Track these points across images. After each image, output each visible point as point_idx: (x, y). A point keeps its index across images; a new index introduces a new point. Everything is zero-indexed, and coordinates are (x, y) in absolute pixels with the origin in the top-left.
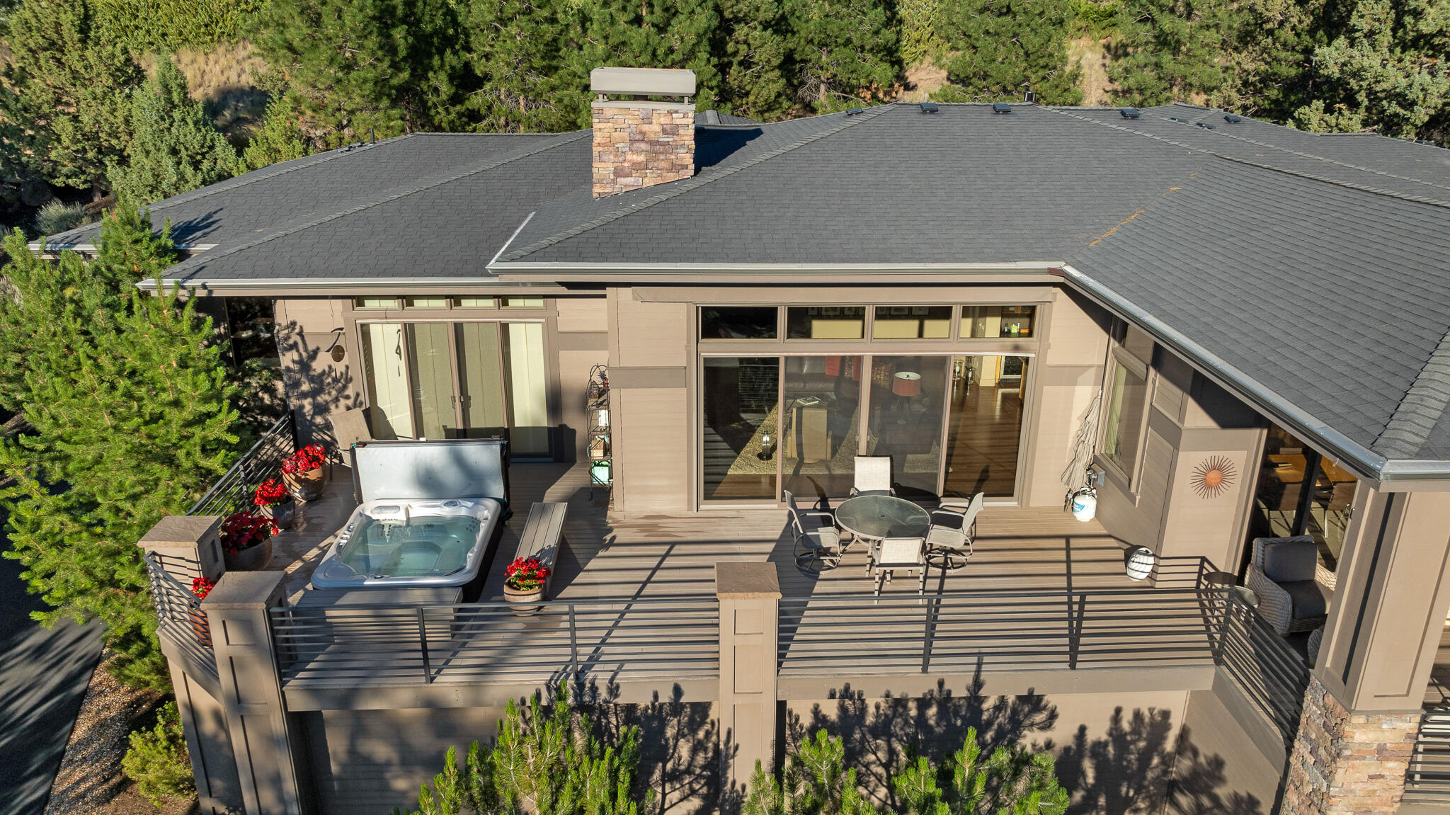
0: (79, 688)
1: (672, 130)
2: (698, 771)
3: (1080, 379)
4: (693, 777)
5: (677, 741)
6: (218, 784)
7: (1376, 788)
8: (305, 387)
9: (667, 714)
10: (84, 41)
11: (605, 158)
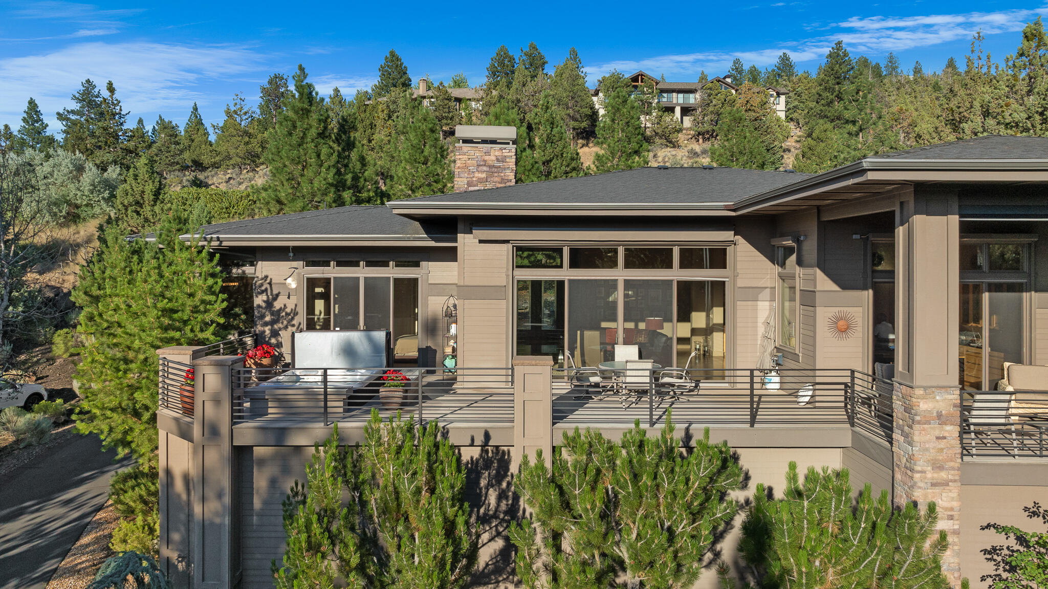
0: (88, 520)
1: (503, 160)
2: (502, 516)
3: (760, 296)
4: (498, 521)
5: (488, 490)
6: (176, 537)
7: (942, 447)
8: (268, 318)
9: (481, 469)
10: (155, 200)
11: (462, 175)
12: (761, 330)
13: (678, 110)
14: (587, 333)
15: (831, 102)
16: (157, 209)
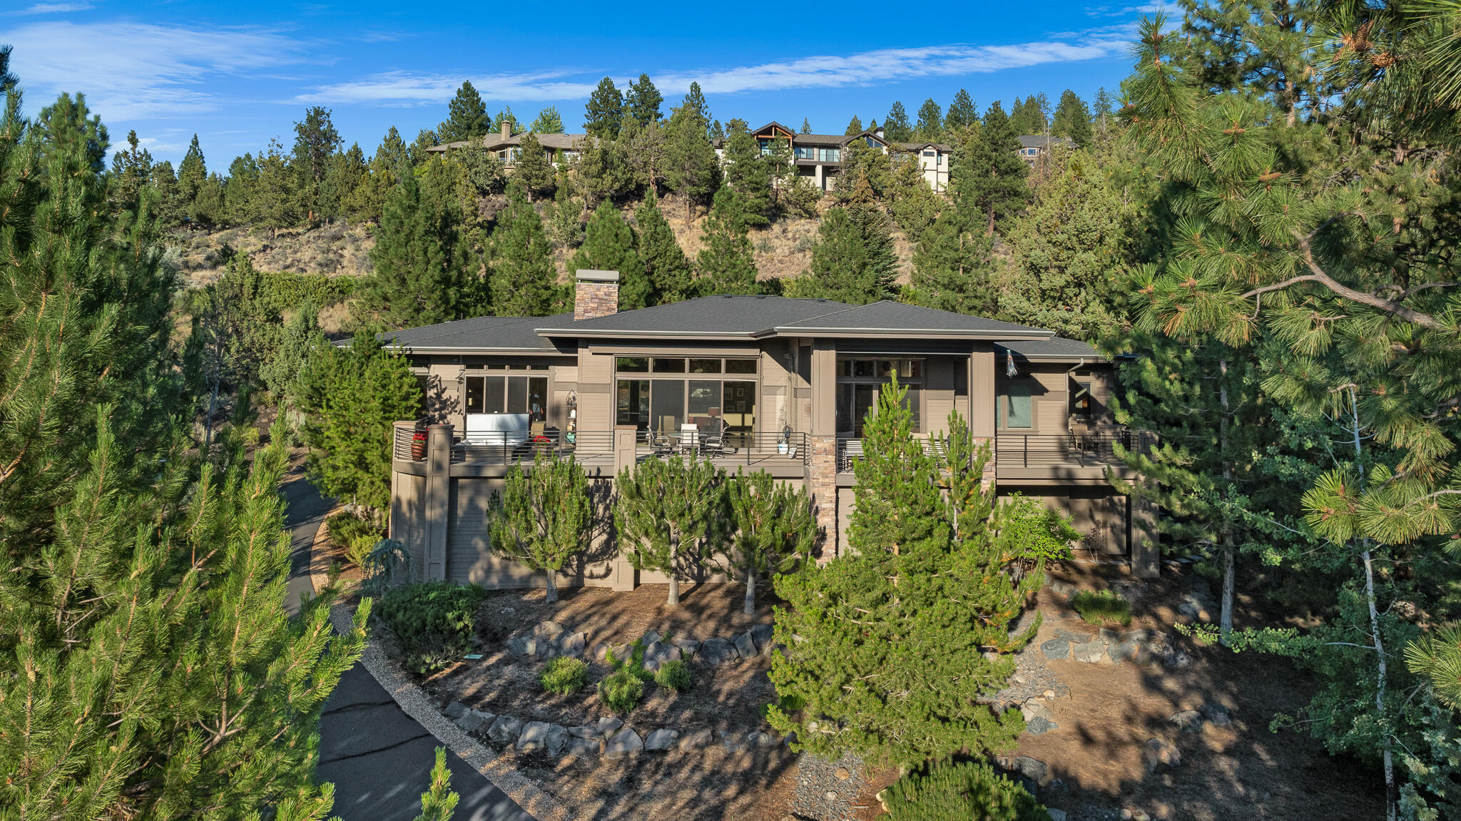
1: (609, 294)
3: (779, 392)
7: (827, 466)
8: (437, 406)
11: (580, 305)
12: (778, 414)
13: (819, 170)
14: (666, 418)
15: (987, 171)
16: (257, 303)
